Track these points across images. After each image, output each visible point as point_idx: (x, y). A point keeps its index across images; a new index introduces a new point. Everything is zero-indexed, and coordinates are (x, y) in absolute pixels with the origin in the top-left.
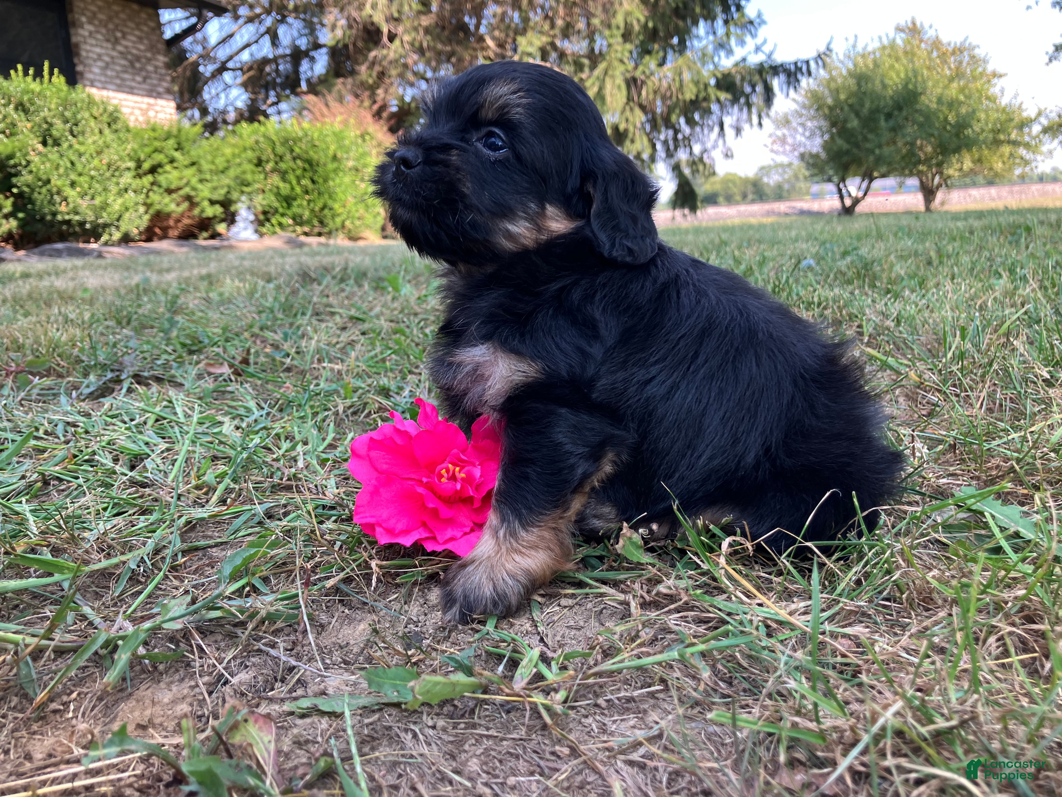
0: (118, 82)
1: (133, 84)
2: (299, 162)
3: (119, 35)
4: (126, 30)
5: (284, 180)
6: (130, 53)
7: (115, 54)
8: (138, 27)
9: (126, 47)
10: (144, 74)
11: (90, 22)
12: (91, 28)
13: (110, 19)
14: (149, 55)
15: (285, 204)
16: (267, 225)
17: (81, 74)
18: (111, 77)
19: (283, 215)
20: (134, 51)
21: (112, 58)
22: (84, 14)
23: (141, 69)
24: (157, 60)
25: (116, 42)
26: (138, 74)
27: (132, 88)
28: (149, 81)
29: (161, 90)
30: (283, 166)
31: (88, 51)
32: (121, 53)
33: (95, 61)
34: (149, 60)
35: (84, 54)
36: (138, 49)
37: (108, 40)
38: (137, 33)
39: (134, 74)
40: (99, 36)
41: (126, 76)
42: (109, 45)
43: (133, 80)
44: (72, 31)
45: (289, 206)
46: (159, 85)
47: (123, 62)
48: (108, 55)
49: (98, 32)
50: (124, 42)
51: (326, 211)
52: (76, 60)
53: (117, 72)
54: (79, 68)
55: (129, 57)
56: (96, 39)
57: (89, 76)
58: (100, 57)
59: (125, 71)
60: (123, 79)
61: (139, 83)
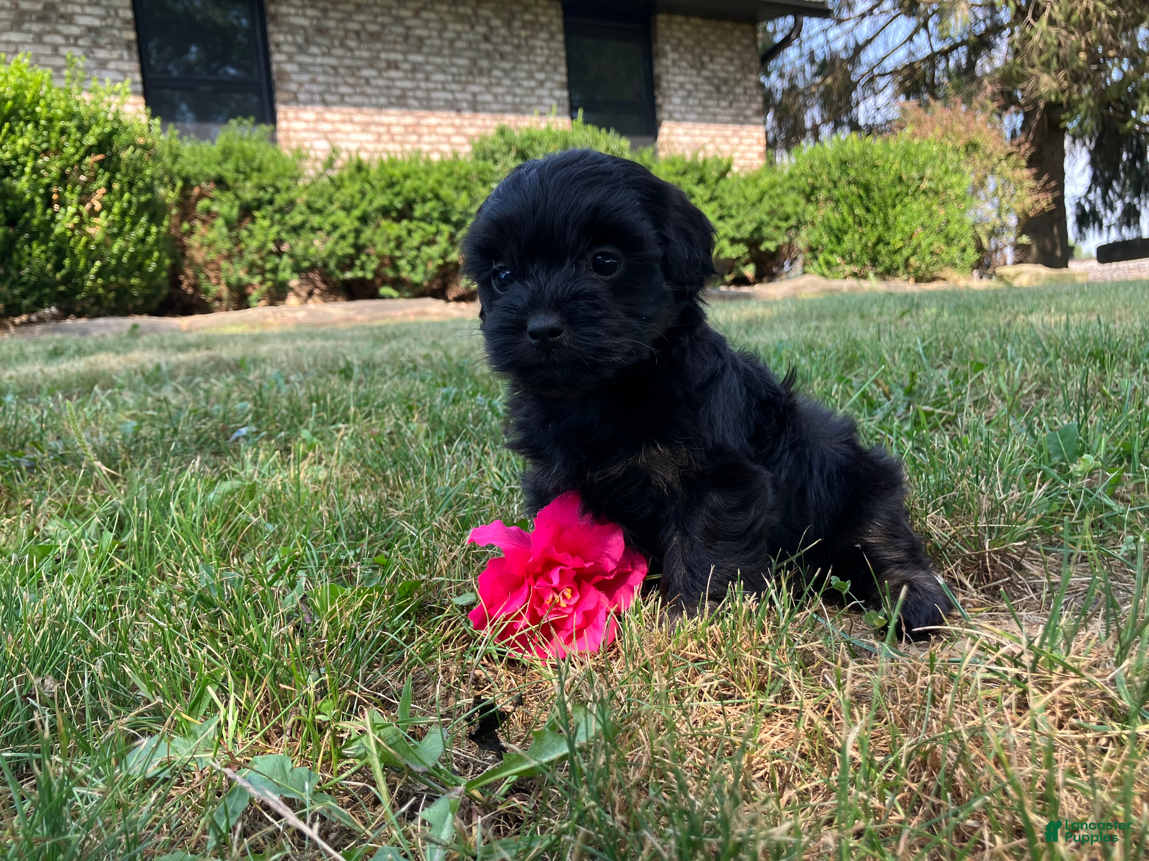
0: (700, 110)
1: (717, 110)
2: (854, 188)
3: (706, 59)
4: (714, 52)
5: (836, 209)
6: (718, 78)
7: (699, 80)
8: (729, 47)
9: (713, 71)
10: (731, 97)
11: (675, 49)
12: (676, 56)
13: (698, 43)
14: (739, 76)
15: (834, 239)
16: (815, 263)
17: (660, 106)
18: (692, 106)
19: (832, 252)
20: (722, 74)
21: (696, 85)
22: (668, 42)
23: (728, 93)
24: (747, 80)
25: (703, 65)
26: (724, 99)
27: (714, 115)
28: (735, 105)
29: (749, 112)
30: (836, 193)
31: (668, 82)
32: (707, 78)
33: (675, 90)
34: (738, 82)
35: (664, 85)
36: (727, 72)
37: (692, 67)
38: (728, 54)
39: (718, 100)
40: (684, 64)
41: (710, 102)
42: (694, 72)
43: (718, 106)
44: (656, 62)
45: (839, 241)
46: (748, 107)
47: (708, 88)
48: (691, 82)
49: (682, 59)
50: (711, 66)
51: (880, 247)
52: (657, 93)
53: (700, 100)
54: (659, 100)
55: (716, 81)
56: (680, 67)
57: (668, 107)
58: (682, 85)
59: (709, 97)
60: (705, 107)
61: (724, 108)
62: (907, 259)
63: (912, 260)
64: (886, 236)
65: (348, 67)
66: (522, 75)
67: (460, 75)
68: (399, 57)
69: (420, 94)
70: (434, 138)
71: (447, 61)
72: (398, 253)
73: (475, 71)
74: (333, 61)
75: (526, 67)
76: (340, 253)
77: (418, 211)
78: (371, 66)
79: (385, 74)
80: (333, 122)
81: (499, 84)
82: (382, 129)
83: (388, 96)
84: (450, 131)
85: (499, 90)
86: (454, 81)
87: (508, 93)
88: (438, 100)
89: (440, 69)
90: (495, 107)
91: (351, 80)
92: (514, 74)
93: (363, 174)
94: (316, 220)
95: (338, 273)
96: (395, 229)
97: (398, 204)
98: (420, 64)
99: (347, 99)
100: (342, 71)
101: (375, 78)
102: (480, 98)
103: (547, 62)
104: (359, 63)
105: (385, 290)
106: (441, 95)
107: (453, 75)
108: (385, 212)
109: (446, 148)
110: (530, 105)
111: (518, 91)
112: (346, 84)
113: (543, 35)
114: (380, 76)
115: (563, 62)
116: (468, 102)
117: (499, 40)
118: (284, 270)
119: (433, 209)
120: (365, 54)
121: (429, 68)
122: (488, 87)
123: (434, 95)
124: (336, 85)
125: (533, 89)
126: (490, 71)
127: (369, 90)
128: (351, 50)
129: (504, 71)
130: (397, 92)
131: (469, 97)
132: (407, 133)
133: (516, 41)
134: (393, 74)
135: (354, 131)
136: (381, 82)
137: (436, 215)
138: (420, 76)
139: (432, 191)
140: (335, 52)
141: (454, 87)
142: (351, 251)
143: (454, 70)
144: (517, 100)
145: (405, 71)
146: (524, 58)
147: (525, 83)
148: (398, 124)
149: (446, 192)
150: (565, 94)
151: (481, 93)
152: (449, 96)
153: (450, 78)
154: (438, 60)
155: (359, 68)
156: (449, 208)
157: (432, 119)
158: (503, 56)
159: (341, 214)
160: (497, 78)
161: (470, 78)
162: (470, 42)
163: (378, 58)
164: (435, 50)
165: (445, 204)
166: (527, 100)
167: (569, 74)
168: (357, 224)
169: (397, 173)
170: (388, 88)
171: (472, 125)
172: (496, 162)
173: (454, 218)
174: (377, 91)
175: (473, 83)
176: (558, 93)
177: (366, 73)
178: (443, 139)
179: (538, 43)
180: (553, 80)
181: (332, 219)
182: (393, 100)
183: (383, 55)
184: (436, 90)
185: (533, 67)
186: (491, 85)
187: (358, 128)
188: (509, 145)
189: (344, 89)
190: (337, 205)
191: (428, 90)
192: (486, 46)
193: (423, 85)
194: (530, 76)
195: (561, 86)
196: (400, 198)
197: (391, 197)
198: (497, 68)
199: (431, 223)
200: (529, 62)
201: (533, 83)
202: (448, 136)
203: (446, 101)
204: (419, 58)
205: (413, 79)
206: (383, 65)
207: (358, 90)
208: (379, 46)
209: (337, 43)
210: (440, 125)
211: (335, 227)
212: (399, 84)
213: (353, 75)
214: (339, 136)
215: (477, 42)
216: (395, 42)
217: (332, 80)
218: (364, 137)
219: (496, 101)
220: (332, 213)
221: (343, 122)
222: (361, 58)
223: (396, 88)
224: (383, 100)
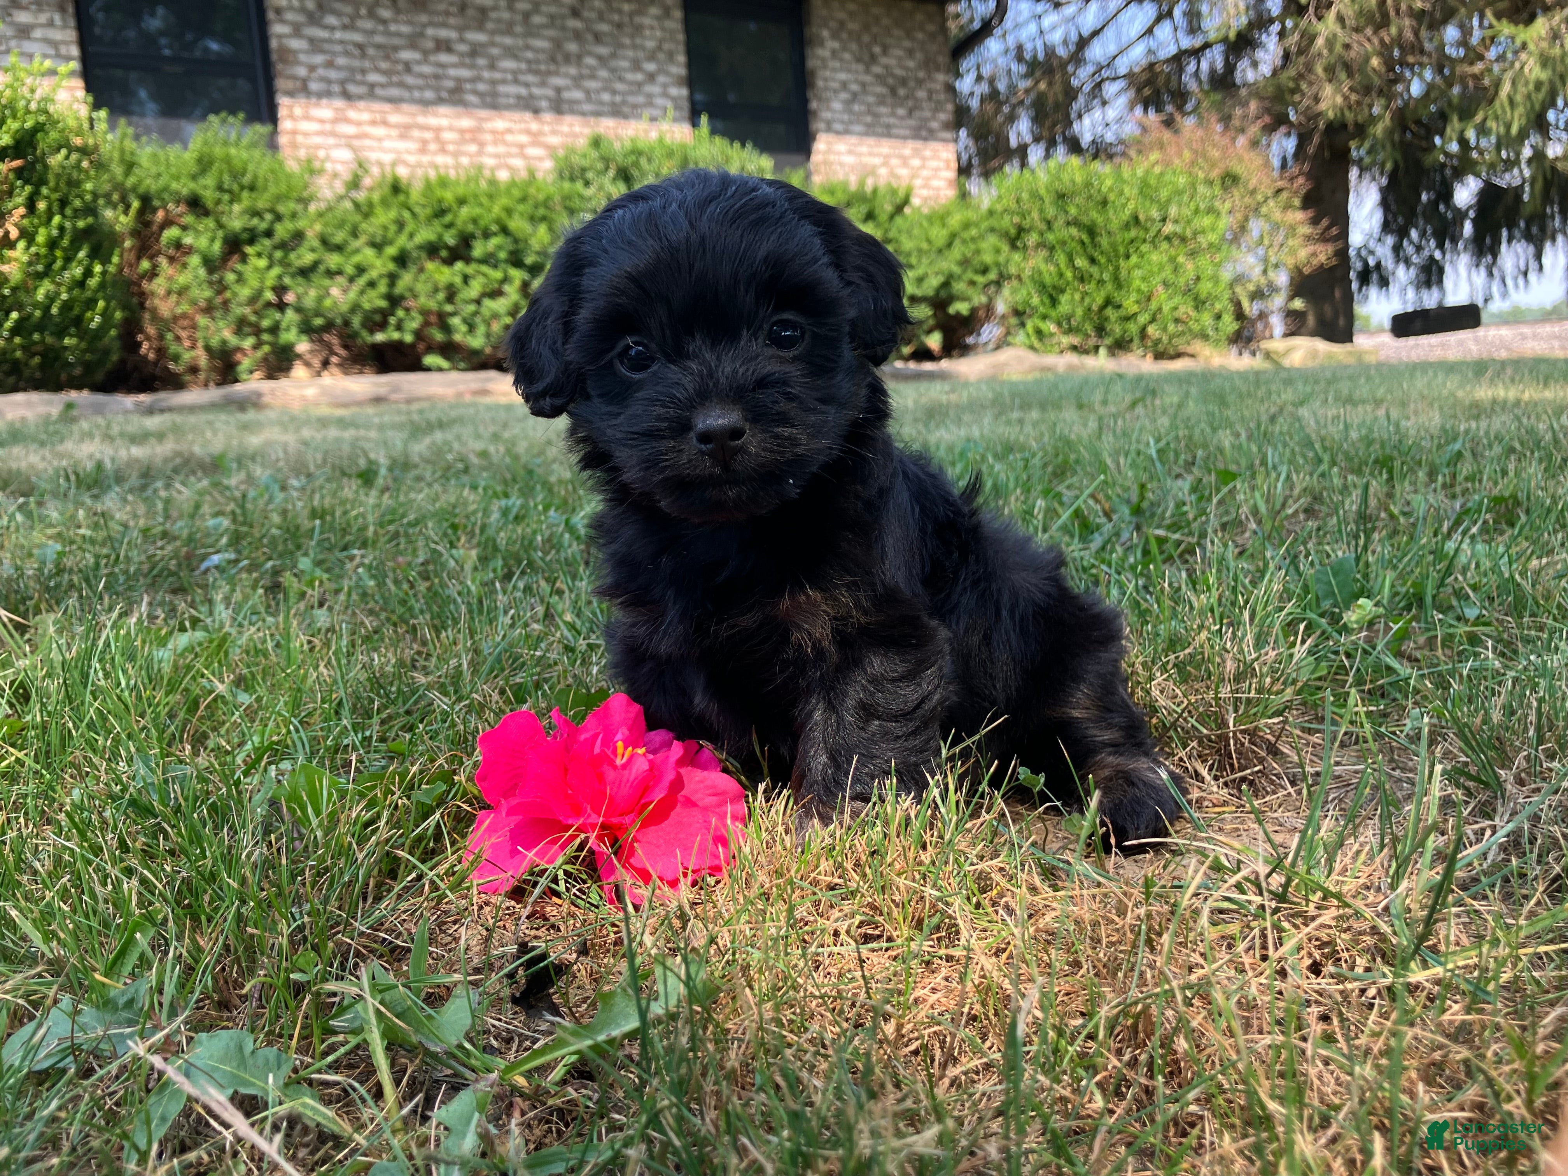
0: (869, 119)
1: (892, 121)
2: (1074, 231)
3: (877, 50)
4: (888, 41)
5: (1050, 259)
6: (894, 76)
7: (868, 79)
8: (909, 35)
9: (886, 67)
10: (910, 103)
11: (835, 36)
12: (836, 45)
13: (866, 27)
14: (921, 74)
15: (1047, 301)
16: (1021, 332)
17: (815, 113)
18: (860, 114)
19: (1044, 317)
20: (899, 72)
22: (826, 25)
23: (907, 97)
24: (933, 80)
25: (873, 59)
26: (901, 105)
27: (888, 126)
28: (917, 114)
29: (935, 125)
30: (1051, 237)
31: (826, 80)
32: (878, 76)
33: (835, 91)
34: (920, 82)
35: (820, 83)
36: (907, 69)
37: (859, 60)
38: (907, 44)
39: (894, 106)
40: (847, 56)
41: (883, 110)
42: (861, 67)
43: (893, 114)
44: (809, 52)
45: (1054, 302)
46: (934, 118)
47: (880, 89)
48: (856, 81)
49: (844, 49)
50: (884, 60)
51: (1109, 311)
52: (810, 94)
53: (869, 105)
54: (814, 105)
55: (890, 81)
56: (841, 60)
57: (826, 115)
58: (844, 85)
59: (881, 102)
60: (876, 115)
61: (902, 118)
62: (1143, 330)
63: (1151, 330)
64: (1117, 297)
65: (379, 47)
66: (625, 64)
67: (538, 62)
68: (453, 35)
69: (481, 87)
70: (501, 149)
71: (520, 42)
72: (449, 308)
73: (559, 57)
74: (358, 37)
75: (630, 53)
76: (367, 306)
77: (478, 249)
78: (413, 46)
79: (432, 58)
80: (359, 124)
81: (593, 77)
82: (428, 135)
83: (437, 89)
84: (524, 139)
85: (592, 84)
86: (530, 71)
87: (605, 89)
88: (507, 96)
89: (511, 53)
90: (587, 107)
91: (384, 65)
92: (613, 63)
93: (402, 198)
94: (333, 260)
95: (364, 334)
96: (445, 275)
97: (450, 239)
98: (482, 45)
99: (379, 91)
100: (371, 51)
101: (418, 63)
102: (566, 95)
103: (659, 48)
104: (396, 41)
105: (430, 360)
106: (512, 89)
107: (529, 62)
108: (432, 250)
109: (518, 163)
110: (635, 106)
111: (619, 86)
112: (377, 70)
113: (654, 11)
114: (426, 61)
115: (681, 48)
116: (549, 99)
117: (593, 15)
118: (288, 329)
119: (499, 247)
120: (405, 29)
121: (495, 51)
122: (577, 81)
123: (502, 89)
124: (363, 72)
125: (639, 85)
126: (579, 57)
127: (410, 80)
128: (384, 22)
129: (600, 58)
130: (450, 84)
131: (550, 93)
132: (463, 141)
133: (616, 17)
134: (444, 58)
135: (389, 137)
136: (426, 69)
137: (503, 255)
138: (481, 62)
139: (498, 221)
140: (360, 23)
141: (530, 78)
142: (383, 304)
143: (529, 55)
144: (618, 99)
145: (462, 55)
146: (627, 41)
147: (629, 76)
148: (451, 129)
149: (517, 224)
150: (684, 92)
151: (567, 88)
152: (523, 91)
153: (523, 66)
154: (508, 41)
155: (396, 49)
156: (521, 246)
157: (499, 122)
158: (598, 38)
159: (369, 252)
160: (588, 67)
161: (553, 67)
162: (552, 17)
163: (422, 35)
164: (503, 27)
165: (516, 241)
166: (631, 99)
167: (691, 64)
168: (391, 266)
169: (449, 196)
170: (437, 77)
171: (554, 132)
172: (587, 184)
173: (529, 260)
174: (420, 82)
175: (557, 73)
176: (674, 91)
177: (406, 55)
178: (514, 150)
179: (647, 21)
180: (667, 73)
181: (356, 259)
182: (444, 95)
183: (430, 31)
184: (504, 82)
185: (640, 54)
186: (581, 77)
187: (394, 132)
188: (606, 160)
189: (373, 77)
190: (363, 239)
191: (493, 82)
192: (574, 24)
193: (486, 74)
194: (636, 66)
195: (679, 82)
196: (453, 231)
197: (439, 229)
198: (590, 54)
199: (495, 267)
200: (634, 47)
201: (639, 77)
202: (522, 146)
203: (519, 97)
204: (480, 37)
205: (472, 66)
206: (430, 45)
207: (395, 79)
208: (424, 18)
209: (363, 11)
210: (509, 131)
211: (361, 270)
212: (452, 72)
213: (387, 58)
214: (367, 142)
215: (563, 17)
216: (447, 14)
217: (356, 63)
218: (402, 145)
219: (589, 99)
220: (357, 251)
221: (373, 123)
222: (398, 34)
223: (447, 77)
224: (429, 95)
